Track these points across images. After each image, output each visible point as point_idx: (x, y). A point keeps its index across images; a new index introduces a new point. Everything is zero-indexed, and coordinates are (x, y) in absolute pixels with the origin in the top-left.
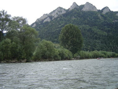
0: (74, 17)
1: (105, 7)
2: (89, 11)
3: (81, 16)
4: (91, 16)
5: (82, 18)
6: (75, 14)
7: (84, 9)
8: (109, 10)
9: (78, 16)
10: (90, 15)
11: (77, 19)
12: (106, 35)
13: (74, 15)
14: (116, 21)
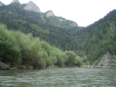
0: (11, 11)
1: (49, 11)
2: (31, 11)
3: (20, 11)
4: (33, 16)
5: (22, 14)
6: (13, 8)
7: (26, 8)
8: (53, 14)
9: (17, 12)
10: (31, 15)
11: (15, 14)
12: (48, 33)
13: (11, 9)
14: (59, 26)
